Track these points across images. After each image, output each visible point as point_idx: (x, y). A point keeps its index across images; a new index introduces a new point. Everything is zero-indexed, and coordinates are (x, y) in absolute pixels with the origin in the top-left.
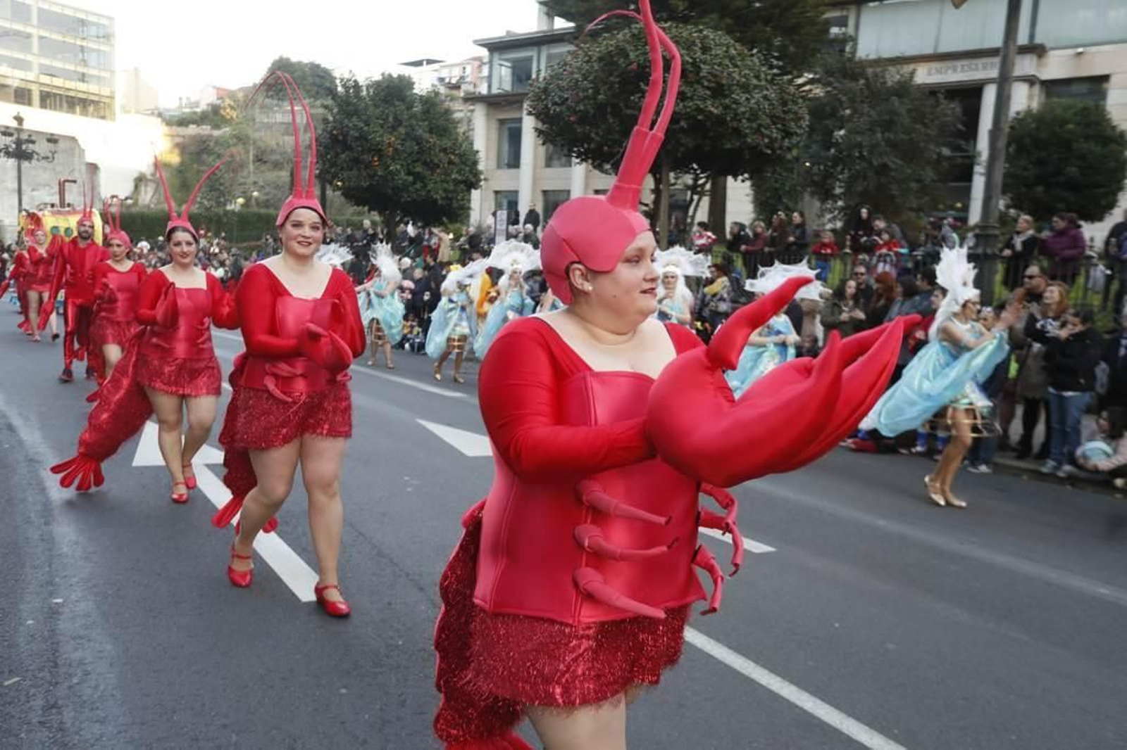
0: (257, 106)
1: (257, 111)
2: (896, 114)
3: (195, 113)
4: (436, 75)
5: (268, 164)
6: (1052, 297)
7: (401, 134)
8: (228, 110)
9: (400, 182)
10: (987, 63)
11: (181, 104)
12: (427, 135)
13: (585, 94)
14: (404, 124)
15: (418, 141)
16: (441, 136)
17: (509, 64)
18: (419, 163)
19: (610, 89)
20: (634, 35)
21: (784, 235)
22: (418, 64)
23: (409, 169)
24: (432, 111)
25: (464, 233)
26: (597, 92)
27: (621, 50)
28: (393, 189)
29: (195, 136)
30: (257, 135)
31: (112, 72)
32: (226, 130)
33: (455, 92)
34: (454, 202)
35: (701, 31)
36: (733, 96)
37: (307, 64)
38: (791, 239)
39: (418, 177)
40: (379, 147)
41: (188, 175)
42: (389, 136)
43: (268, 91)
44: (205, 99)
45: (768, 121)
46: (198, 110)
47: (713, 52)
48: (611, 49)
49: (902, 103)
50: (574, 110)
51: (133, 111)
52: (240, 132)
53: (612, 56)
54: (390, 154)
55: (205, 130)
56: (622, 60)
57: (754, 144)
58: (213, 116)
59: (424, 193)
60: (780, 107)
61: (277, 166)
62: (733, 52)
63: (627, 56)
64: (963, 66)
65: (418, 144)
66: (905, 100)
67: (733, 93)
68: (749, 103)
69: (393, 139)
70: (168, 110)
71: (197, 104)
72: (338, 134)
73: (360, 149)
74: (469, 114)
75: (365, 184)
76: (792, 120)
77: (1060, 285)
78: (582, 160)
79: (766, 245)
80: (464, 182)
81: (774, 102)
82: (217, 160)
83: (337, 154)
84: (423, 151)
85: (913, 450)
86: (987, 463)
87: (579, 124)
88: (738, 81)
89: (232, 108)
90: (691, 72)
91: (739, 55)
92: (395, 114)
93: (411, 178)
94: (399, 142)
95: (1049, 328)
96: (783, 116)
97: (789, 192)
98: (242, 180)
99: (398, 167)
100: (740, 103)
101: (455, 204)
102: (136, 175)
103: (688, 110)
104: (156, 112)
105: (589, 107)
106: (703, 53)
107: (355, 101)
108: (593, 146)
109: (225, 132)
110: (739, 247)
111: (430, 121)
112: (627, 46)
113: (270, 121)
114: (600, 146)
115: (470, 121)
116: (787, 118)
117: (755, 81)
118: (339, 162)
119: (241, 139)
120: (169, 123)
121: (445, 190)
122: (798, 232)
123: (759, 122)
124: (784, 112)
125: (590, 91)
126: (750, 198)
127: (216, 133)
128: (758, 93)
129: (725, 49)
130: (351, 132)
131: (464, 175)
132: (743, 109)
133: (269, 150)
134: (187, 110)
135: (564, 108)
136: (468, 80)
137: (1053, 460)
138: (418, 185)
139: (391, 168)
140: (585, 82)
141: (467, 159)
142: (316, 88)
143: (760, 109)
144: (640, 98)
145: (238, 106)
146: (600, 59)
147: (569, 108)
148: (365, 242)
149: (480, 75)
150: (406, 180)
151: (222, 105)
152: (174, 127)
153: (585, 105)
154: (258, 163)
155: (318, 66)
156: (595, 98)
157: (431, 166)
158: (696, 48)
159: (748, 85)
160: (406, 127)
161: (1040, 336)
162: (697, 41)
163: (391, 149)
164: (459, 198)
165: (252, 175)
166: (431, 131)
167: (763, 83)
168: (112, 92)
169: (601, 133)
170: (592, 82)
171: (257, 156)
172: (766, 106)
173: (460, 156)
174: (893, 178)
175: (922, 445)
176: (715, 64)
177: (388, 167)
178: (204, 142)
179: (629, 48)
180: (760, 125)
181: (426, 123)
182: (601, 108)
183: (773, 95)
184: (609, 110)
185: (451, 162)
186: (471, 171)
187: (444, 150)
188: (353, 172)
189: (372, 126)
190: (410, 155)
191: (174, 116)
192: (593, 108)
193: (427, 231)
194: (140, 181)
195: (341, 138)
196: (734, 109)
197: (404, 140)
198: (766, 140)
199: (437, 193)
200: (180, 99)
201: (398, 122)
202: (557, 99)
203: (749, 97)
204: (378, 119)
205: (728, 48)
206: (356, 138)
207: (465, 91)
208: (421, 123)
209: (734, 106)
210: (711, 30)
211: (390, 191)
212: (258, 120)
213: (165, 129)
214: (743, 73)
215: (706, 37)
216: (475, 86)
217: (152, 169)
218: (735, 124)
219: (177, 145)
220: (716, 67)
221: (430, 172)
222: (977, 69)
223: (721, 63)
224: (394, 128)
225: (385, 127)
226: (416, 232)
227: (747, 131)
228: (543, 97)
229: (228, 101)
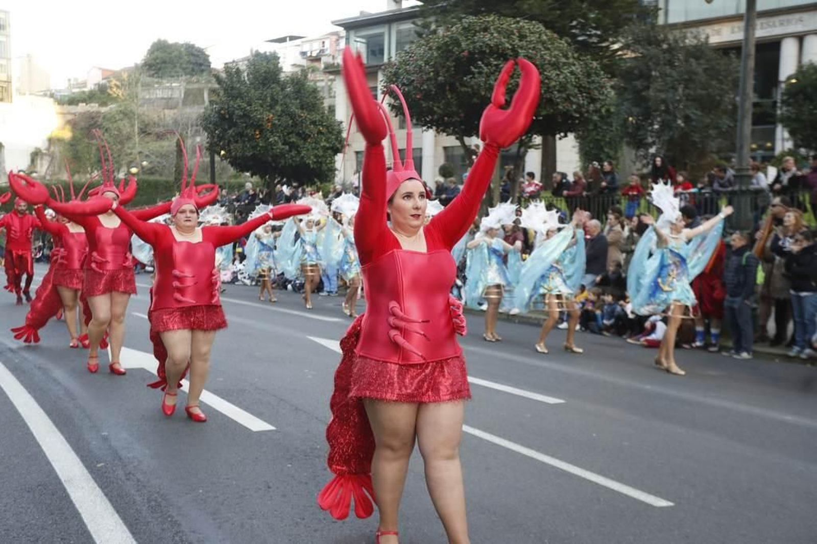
0: (139, 85)
1: (140, 88)
2: (696, 74)
3: (84, 92)
4: (299, 49)
5: (152, 136)
6: (789, 221)
7: (277, 111)
8: (115, 90)
9: (278, 151)
10: (783, 21)
11: (70, 85)
12: (298, 111)
13: (428, 76)
14: (280, 102)
15: (292, 116)
16: (311, 111)
17: (364, 41)
18: (294, 135)
19: (447, 71)
20: (464, 28)
21: (598, 180)
22: (282, 40)
23: (285, 140)
24: (302, 91)
25: (332, 190)
26: (437, 74)
27: (455, 40)
28: (272, 157)
29: (84, 113)
30: (140, 110)
31: (9, 59)
32: (111, 107)
33: (316, 64)
34: (324, 165)
35: (518, 22)
36: (545, 73)
37: (182, 45)
38: (604, 184)
39: (292, 146)
40: (260, 123)
41: (79, 148)
42: (268, 113)
43: (148, 70)
44: (93, 81)
45: (576, 91)
46: (86, 90)
47: (528, 39)
48: (447, 39)
49: (699, 64)
50: (420, 89)
51: (28, 93)
52: (126, 109)
53: (448, 46)
54: (269, 128)
55: (94, 107)
56: (456, 48)
57: (565, 110)
58: (101, 94)
59: (298, 159)
60: (585, 79)
61: (160, 137)
62: (544, 38)
63: (459, 45)
64: (762, 24)
65: (291, 119)
66: (702, 61)
67: (545, 71)
68: (558, 78)
69: (271, 116)
70: (60, 91)
71: (84, 84)
72: (224, 114)
73: (244, 125)
74: (329, 83)
75: (249, 154)
76: (596, 88)
77: (795, 211)
78: (428, 128)
79: (584, 189)
80: (331, 148)
81: (580, 76)
82: (106, 134)
83: (225, 130)
84: (296, 124)
85: (694, 345)
86: (748, 351)
87: (423, 100)
88: (549, 61)
89: (117, 87)
90: (511, 56)
91: (549, 40)
92: (272, 94)
93: (287, 147)
94: (276, 118)
95: (787, 244)
96: (588, 86)
97: (610, 143)
98: (129, 151)
99: (276, 138)
100: (552, 79)
101: (324, 167)
102: (32, 150)
103: (510, 86)
104: (49, 93)
105: (431, 87)
106: (520, 41)
107: (238, 85)
108: (436, 117)
109: (111, 109)
110: (562, 192)
111: (301, 100)
112: (459, 37)
113: (152, 97)
114: (442, 117)
115: (330, 89)
116: (592, 87)
117: (564, 60)
118: (226, 137)
119: (127, 114)
120: (60, 102)
121: (316, 156)
122: (609, 178)
123: (567, 92)
124: (588, 82)
125: (432, 74)
126: (576, 150)
127: (104, 110)
128: (567, 69)
129: (537, 36)
130: (236, 112)
131: (331, 143)
132: (553, 83)
133: (151, 123)
134: (76, 90)
135: (411, 88)
136: (327, 52)
137: (798, 346)
138: (293, 153)
139: (271, 140)
140: (427, 67)
141: (333, 130)
142: (191, 66)
143: (568, 82)
144: (471, 78)
145: (122, 85)
146: (438, 48)
147: (415, 88)
148: (247, 201)
149: (338, 48)
150: (283, 149)
151: (108, 84)
152: (65, 106)
153: (427, 85)
154: (142, 135)
155: (193, 47)
156: (436, 79)
157: (305, 137)
158: (514, 37)
159: (559, 63)
160: (281, 105)
161: (780, 251)
162: (515, 31)
163: (270, 124)
164: (328, 161)
165: (137, 145)
166: (302, 108)
167: (571, 60)
168: (8, 77)
169: (442, 107)
170: (433, 66)
171: (141, 129)
172: (573, 80)
173: (327, 127)
174: (695, 127)
175: (700, 341)
176: (530, 48)
177: (268, 139)
178: (93, 118)
179: (461, 38)
180: (568, 95)
181: (298, 101)
182: (441, 87)
183: (579, 70)
184: (447, 88)
185: (320, 132)
186: (336, 139)
187: (314, 123)
188: (239, 145)
189: (253, 106)
190: (285, 128)
191: (65, 96)
192: (434, 87)
193: (300, 190)
194: (36, 155)
195: (227, 116)
196: (547, 84)
197: (279, 116)
198: (574, 107)
199: (309, 158)
200: (69, 80)
201: (275, 101)
202: (405, 81)
203: (559, 73)
204: (258, 99)
205: (540, 35)
206: (240, 116)
207: (324, 63)
208: (293, 101)
209: (546, 81)
210: (526, 21)
211: (270, 159)
212: (140, 96)
213: (57, 108)
214: (553, 54)
215: (522, 27)
216: (334, 57)
217: (47, 144)
218: (548, 96)
219: (69, 122)
220: (530, 51)
221: (302, 141)
222: (774, 26)
223: (534, 47)
224: (271, 107)
225: (265, 106)
226: (291, 191)
227: (559, 100)
228: (394, 79)
229: (114, 82)
